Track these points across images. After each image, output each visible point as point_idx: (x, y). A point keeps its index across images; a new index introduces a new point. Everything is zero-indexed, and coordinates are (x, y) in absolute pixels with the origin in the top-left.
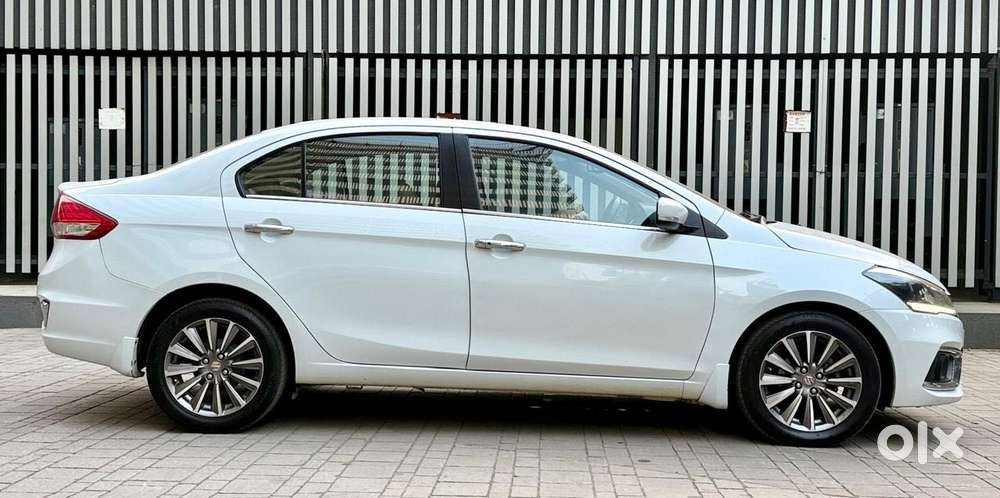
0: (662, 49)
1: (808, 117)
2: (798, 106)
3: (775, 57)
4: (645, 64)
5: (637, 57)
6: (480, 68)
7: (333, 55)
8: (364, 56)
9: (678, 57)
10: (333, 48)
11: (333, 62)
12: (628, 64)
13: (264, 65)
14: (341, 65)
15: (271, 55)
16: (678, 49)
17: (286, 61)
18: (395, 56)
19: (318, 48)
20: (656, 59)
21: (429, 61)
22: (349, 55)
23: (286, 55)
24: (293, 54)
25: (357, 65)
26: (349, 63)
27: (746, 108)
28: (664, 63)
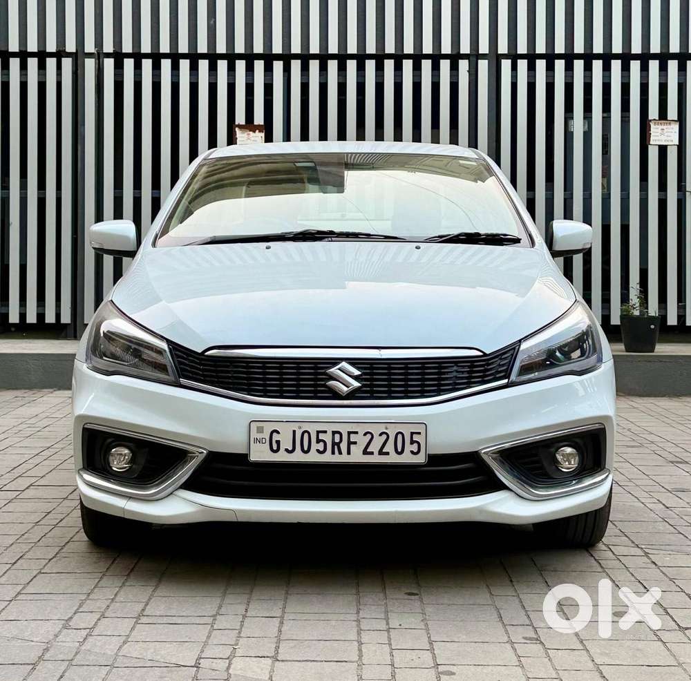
0: (503, 48)
1: (676, 127)
2: (663, 115)
3: (636, 57)
4: (483, 65)
5: (474, 57)
6: (287, 70)
7: (108, 55)
8: (146, 56)
9: (522, 57)
10: (108, 47)
11: (109, 64)
12: (464, 65)
13: (24, 67)
14: (119, 67)
15: (33, 55)
16: (522, 48)
17: (51, 63)
18: (184, 56)
19: (90, 47)
20: (495, 59)
21: (225, 62)
22: (128, 56)
23: (51, 55)
24: (60, 54)
25: (138, 67)
26: (129, 64)
27: (603, 117)
28: (506, 65)
